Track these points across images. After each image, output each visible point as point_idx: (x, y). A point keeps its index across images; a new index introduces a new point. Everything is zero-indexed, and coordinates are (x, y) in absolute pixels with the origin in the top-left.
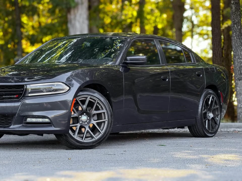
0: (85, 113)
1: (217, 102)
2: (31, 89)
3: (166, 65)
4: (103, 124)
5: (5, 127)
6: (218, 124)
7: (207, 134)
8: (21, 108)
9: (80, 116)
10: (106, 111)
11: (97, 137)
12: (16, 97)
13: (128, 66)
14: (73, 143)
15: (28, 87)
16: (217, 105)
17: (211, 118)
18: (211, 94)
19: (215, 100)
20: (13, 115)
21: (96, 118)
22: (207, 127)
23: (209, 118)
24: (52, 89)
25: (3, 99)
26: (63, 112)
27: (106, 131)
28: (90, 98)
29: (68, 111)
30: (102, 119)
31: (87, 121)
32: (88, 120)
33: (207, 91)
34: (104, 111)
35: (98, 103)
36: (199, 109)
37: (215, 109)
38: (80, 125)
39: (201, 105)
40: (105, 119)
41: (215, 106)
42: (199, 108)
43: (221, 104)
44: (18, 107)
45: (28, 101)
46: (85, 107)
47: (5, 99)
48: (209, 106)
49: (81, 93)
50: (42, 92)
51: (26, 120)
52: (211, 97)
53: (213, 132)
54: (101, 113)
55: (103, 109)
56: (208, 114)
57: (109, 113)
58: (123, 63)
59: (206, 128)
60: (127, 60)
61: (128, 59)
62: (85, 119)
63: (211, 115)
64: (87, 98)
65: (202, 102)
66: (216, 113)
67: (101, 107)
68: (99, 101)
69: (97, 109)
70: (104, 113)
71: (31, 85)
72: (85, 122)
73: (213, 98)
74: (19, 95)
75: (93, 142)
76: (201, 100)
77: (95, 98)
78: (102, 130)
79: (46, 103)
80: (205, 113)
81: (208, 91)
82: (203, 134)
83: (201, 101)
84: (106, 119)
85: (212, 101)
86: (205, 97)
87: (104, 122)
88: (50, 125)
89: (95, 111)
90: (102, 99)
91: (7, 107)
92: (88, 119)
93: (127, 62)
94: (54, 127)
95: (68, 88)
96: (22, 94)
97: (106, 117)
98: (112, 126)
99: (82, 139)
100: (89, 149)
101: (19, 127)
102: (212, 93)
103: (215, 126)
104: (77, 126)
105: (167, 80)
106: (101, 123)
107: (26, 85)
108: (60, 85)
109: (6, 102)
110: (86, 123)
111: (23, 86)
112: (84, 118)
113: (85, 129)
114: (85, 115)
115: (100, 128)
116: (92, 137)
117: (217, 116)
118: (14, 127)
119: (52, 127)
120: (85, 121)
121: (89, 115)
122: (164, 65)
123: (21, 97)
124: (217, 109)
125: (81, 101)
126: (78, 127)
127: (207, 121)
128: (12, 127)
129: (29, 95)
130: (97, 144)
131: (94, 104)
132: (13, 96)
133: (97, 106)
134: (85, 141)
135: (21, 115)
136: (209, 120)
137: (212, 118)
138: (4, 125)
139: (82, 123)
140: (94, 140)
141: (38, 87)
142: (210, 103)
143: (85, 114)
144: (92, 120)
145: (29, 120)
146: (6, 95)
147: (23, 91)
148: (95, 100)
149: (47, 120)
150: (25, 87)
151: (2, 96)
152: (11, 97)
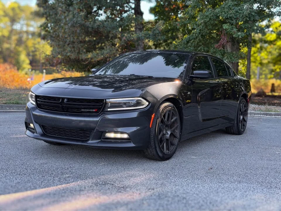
2: (111, 104)
5: (83, 142)
8: (100, 123)
12: (95, 111)
15: (108, 101)
20: (91, 130)
24: (132, 104)
25: (82, 112)
44: (97, 122)
47: (84, 113)
50: (122, 107)
51: (105, 136)
71: (111, 100)
74: (98, 110)
88: (129, 141)
95: (147, 103)
96: (101, 108)
101: (98, 143)
107: (105, 99)
108: (140, 100)
109: (84, 116)
111: (103, 100)
118: (92, 142)
119: (131, 143)
123: (100, 111)
128: (90, 142)
129: (109, 110)
132: (92, 110)
135: (100, 130)
138: (81, 138)
145: (108, 135)
146: (84, 109)
147: (102, 105)
150: (105, 101)
151: (81, 109)
152: (90, 111)
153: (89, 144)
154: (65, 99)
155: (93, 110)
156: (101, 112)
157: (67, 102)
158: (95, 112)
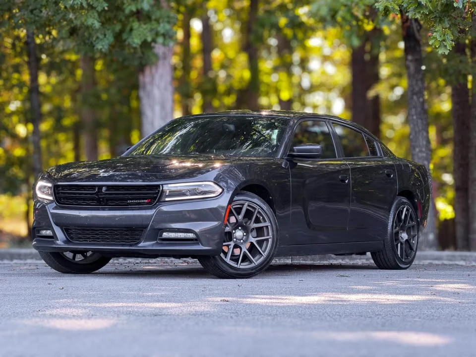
0: (240, 226)
1: (414, 216)
2: (170, 192)
3: (344, 159)
4: (265, 243)
5: (131, 245)
6: (415, 250)
7: (399, 264)
8: (156, 217)
9: (234, 231)
10: (270, 224)
11: (257, 261)
13: (295, 160)
14: (224, 269)
15: (165, 187)
16: (412, 221)
17: (404, 240)
18: (404, 203)
19: (411, 214)
20: (142, 228)
21: (254, 233)
22: (399, 253)
23: (402, 241)
24: (199, 191)
25: (129, 204)
26: (214, 225)
27: (269, 253)
28: (249, 206)
29: (220, 222)
30: (264, 236)
31: (243, 238)
32: (245, 237)
33: (399, 199)
34: (268, 224)
35: (259, 212)
36: (389, 226)
37: (409, 228)
38: (233, 244)
39: (392, 220)
40: (268, 235)
41: (410, 222)
42: (389, 224)
43: (419, 220)
44: (152, 216)
45: (165, 208)
46: (240, 217)
47: (131, 205)
48: (403, 222)
49: (236, 198)
50: (184, 195)
51: (161, 236)
52: (405, 209)
53: (407, 261)
54: (263, 227)
55: (265, 221)
56: (400, 235)
57: (274, 226)
58: (289, 155)
59: (398, 255)
60: (294, 152)
61: (295, 150)
62: (240, 236)
63: (404, 236)
64: (243, 205)
65: (392, 216)
66: (412, 233)
67: (264, 218)
68: (260, 210)
69: (257, 221)
70: (267, 227)
71: (169, 185)
72: (240, 240)
73: (407, 210)
74: (152, 200)
75: (252, 269)
76: (391, 212)
77: (255, 206)
78: (264, 252)
79: (188, 211)
80: (397, 233)
81: (401, 200)
82: (394, 264)
83: (391, 214)
84: (270, 236)
85: (406, 215)
86: (397, 208)
87: (267, 240)
88: (196, 243)
89: (255, 224)
90: (265, 207)
91: (134, 216)
92: (244, 235)
93: (294, 153)
94: (202, 245)
95: (220, 190)
96: (156, 197)
97: (270, 234)
98: (278, 246)
99: (237, 264)
100: (247, 278)
101: (153, 245)
102: (406, 202)
103: (411, 253)
104: (230, 245)
105: (347, 182)
106: (263, 241)
107: (162, 185)
108: (210, 185)
109: (132, 209)
110: (242, 241)
111: (158, 186)
112: (239, 233)
113: (241, 249)
114: (240, 230)
115: (261, 248)
116: (251, 262)
117: (414, 237)
118: (145, 245)
119: (199, 245)
120: (240, 238)
121: (245, 229)
122: (342, 159)
123: (154, 202)
124: (413, 226)
125: (235, 209)
126: (232, 247)
127: (399, 245)
128: (142, 244)
129: (167, 199)
130: (257, 271)
131: (252, 213)
132: (143, 201)
133: (257, 216)
134: (241, 267)
135: (155, 227)
136: (402, 244)
137: (407, 240)
138: (128, 242)
139: (236, 241)
140: (253, 265)
141: (179, 189)
142: (403, 217)
143: (240, 228)
144: (250, 236)
145: (165, 235)
146: (131, 200)
147: (157, 193)
148: (255, 209)
149: (191, 235)
150: (161, 188)
151: (127, 201)
152: (139, 203)
153: (141, 247)
154: (104, 188)
155: (145, 201)
156: (156, 203)
157: (106, 190)
158: (147, 204)
